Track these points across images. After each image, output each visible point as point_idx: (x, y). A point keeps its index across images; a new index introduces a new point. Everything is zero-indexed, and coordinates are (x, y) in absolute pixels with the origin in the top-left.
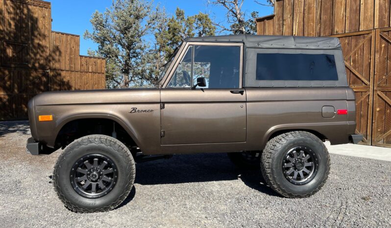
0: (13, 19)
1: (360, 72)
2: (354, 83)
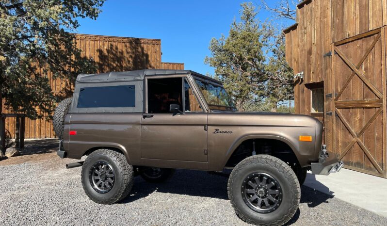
0: (131, 57)
1: (373, 82)
2: (367, 96)
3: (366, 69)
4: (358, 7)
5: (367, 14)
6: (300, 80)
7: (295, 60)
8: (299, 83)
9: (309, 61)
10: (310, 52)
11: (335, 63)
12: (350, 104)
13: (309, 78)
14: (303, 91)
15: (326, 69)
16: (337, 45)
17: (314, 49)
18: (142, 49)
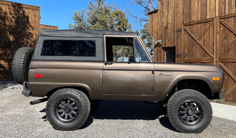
1: (208, 48)
2: (204, 56)
3: (204, 41)
4: (200, 4)
5: (205, 9)
6: (159, 44)
7: (155, 32)
8: (158, 47)
9: (165, 33)
10: (167, 28)
11: (184, 36)
12: (193, 60)
13: (165, 44)
14: (160, 52)
15: (178, 39)
16: (185, 25)
17: (169, 26)
18: (24, 12)
